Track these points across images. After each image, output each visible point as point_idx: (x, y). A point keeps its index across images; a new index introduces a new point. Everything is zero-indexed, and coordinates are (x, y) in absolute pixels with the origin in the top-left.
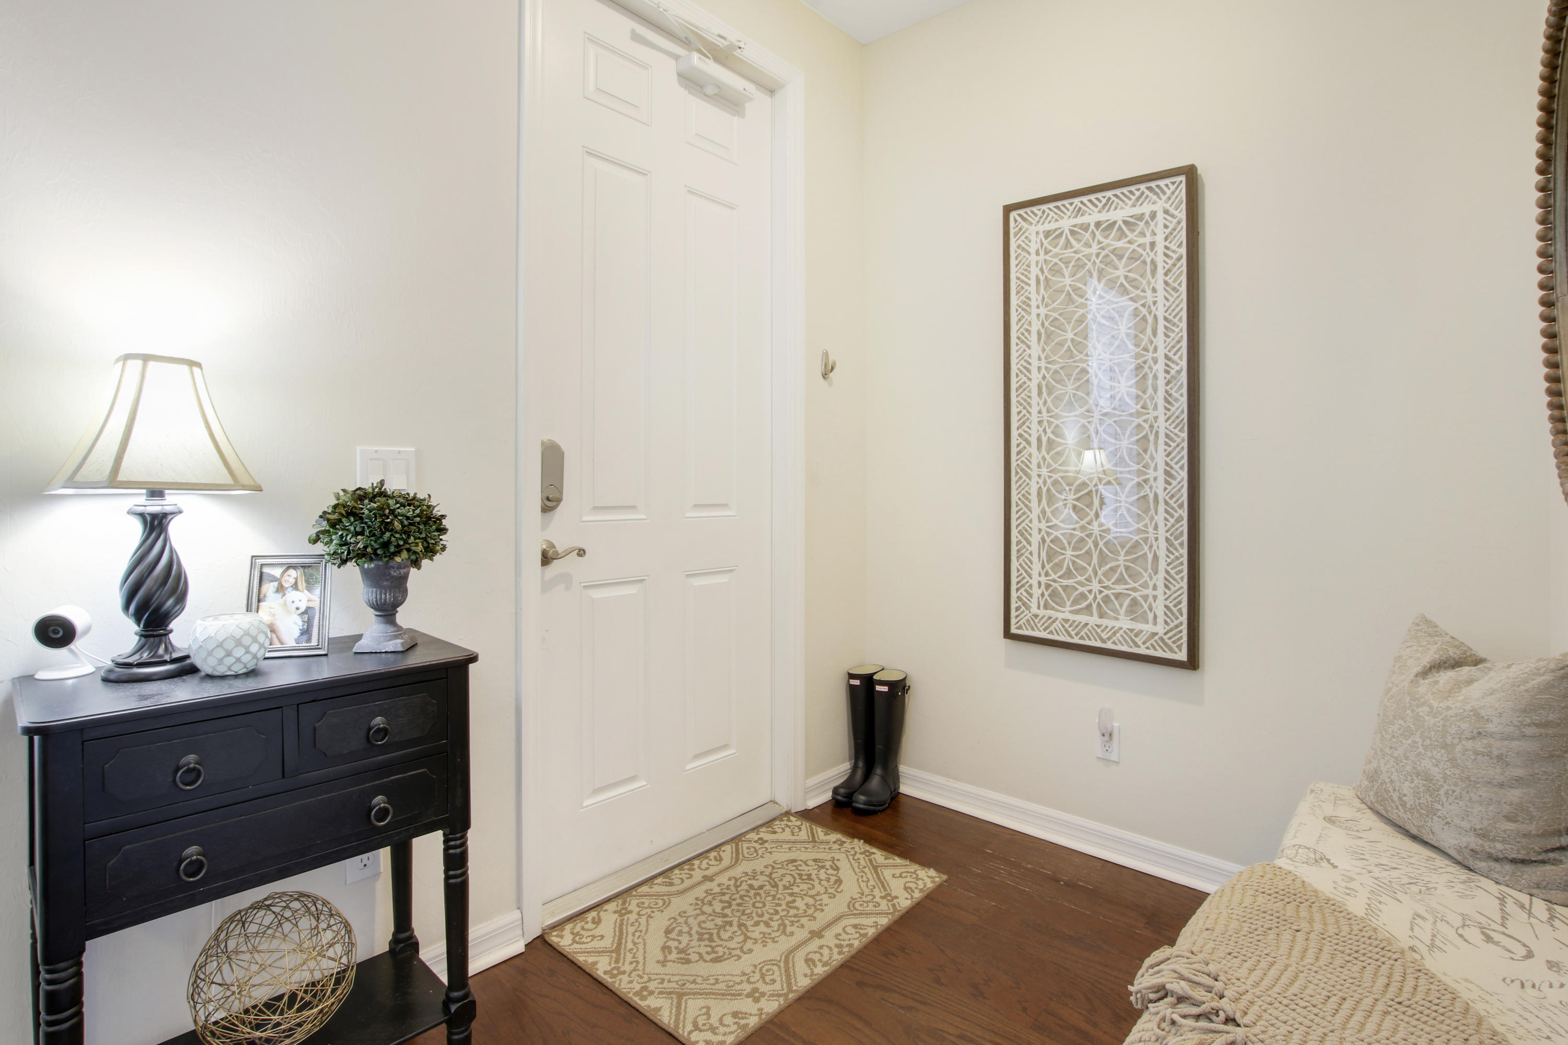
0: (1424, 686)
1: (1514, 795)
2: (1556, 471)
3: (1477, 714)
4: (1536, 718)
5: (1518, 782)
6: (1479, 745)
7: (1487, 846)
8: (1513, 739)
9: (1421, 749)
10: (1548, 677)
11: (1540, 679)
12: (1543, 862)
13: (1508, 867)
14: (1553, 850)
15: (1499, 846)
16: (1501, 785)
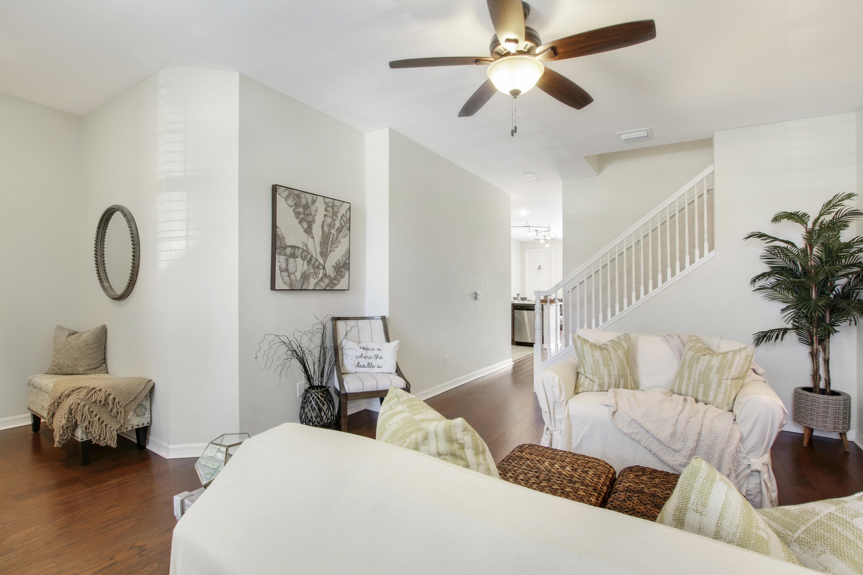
0: (69, 339)
1: (95, 355)
2: (103, 290)
3: (86, 341)
4: (98, 339)
5: (96, 352)
6: (87, 347)
7: (90, 367)
8: (94, 344)
9: (73, 352)
10: (100, 330)
11: (98, 331)
12: (100, 367)
13: (94, 370)
14: (101, 364)
15: (92, 366)
16: (92, 354)
